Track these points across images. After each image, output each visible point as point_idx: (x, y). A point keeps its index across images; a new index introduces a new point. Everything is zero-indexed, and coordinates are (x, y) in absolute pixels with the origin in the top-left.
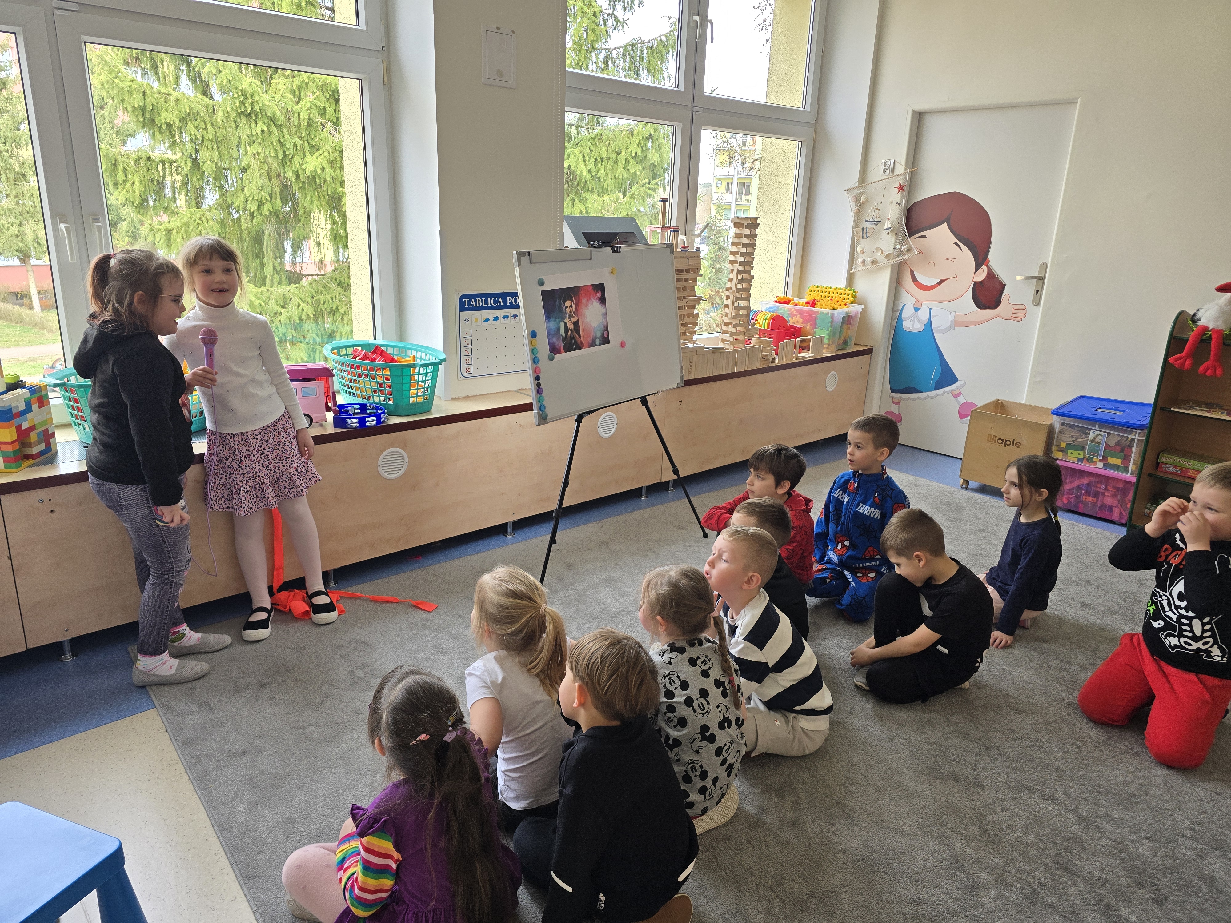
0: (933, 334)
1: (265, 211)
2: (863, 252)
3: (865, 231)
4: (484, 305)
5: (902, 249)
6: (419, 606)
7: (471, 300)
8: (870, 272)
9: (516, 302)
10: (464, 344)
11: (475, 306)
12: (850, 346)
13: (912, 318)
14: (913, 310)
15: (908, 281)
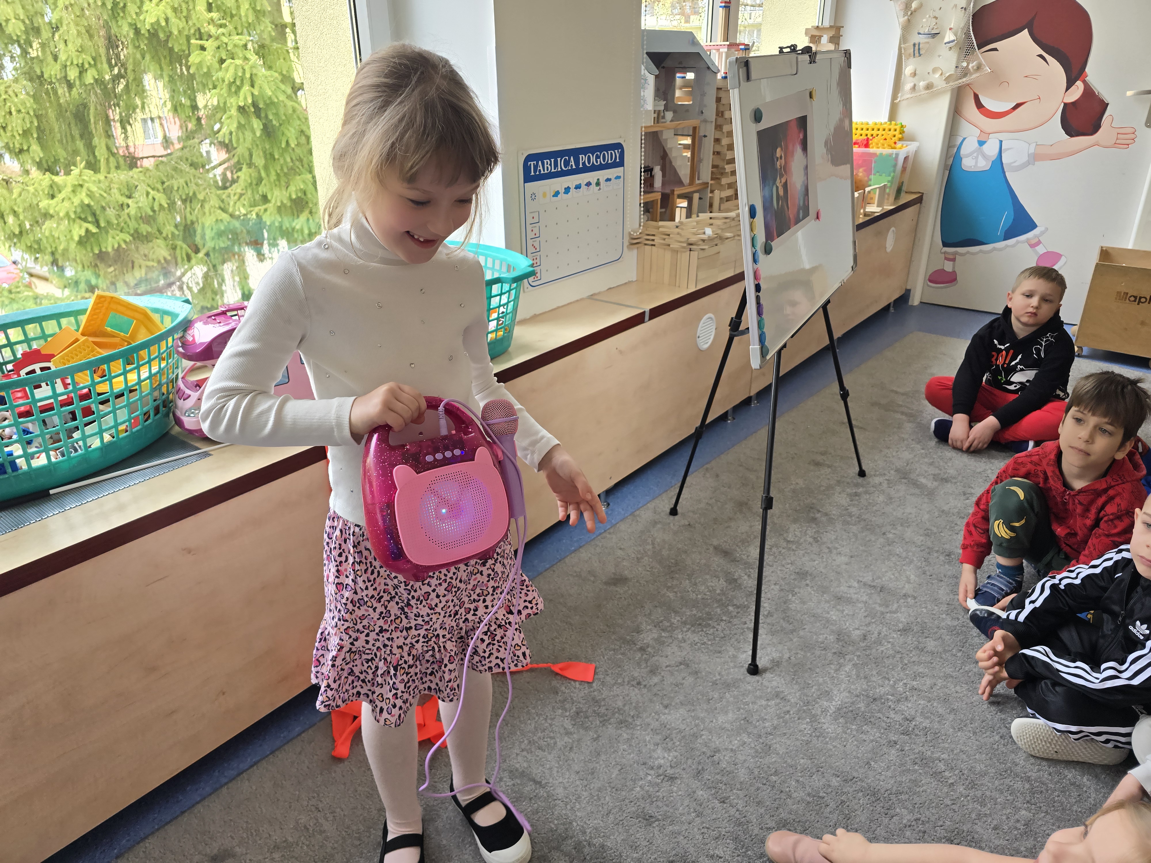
0: (1004, 172)
1: (89, 79)
2: (914, 74)
3: (917, 47)
4: (553, 170)
5: (971, 66)
6: (566, 673)
7: (537, 163)
8: (921, 100)
9: (589, 162)
10: (530, 235)
11: (542, 172)
12: (903, 194)
13: (975, 155)
14: (976, 145)
15: (970, 108)
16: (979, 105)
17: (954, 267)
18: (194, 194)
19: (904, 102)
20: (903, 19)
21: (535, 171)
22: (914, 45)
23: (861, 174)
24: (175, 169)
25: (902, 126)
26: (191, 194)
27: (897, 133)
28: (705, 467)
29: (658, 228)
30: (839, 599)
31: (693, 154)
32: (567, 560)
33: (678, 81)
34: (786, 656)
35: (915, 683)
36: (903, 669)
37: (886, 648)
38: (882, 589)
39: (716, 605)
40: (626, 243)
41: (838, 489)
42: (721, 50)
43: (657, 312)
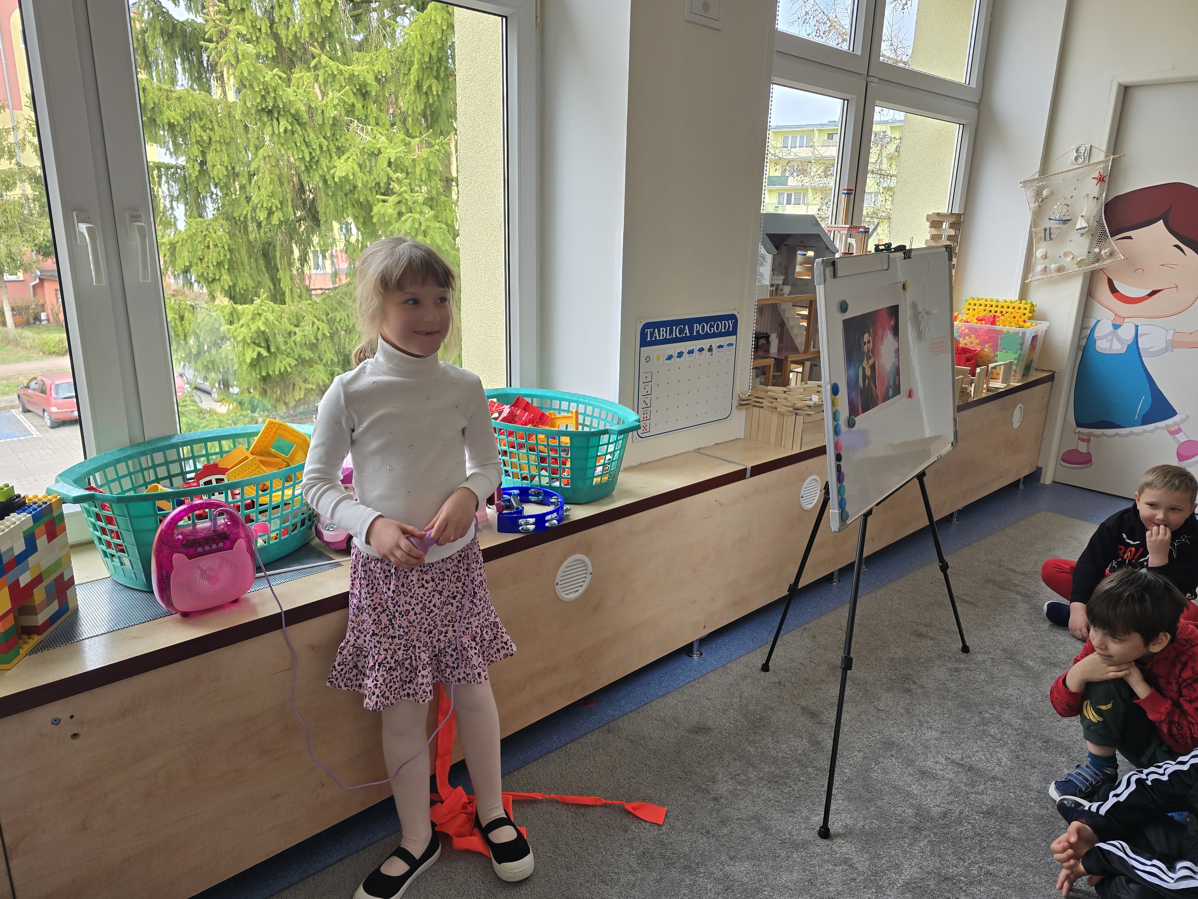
0: (1140, 357)
1: (275, 220)
2: (1045, 257)
3: (1048, 232)
4: (668, 337)
5: (1102, 253)
6: (638, 813)
7: (654, 330)
8: (1052, 282)
9: (703, 331)
10: (643, 392)
11: (658, 338)
12: (1032, 371)
13: (1110, 337)
14: (1111, 328)
15: (1103, 292)
16: (1113, 290)
17: (1088, 448)
18: (354, 326)
19: (1035, 282)
20: (1034, 205)
21: (651, 337)
22: (1045, 230)
23: (987, 350)
24: (340, 303)
25: (1032, 305)
26: (351, 326)
27: (1026, 312)
28: (803, 627)
29: (767, 391)
30: (923, 773)
31: (809, 324)
32: (653, 704)
33: (799, 258)
34: (860, 824)
35: (991, 868)
36: (981, 852)
37: (965, 828)
38: (970, 768)
39: (795, 765)
40: (735, 404)
41: (938, 662)
42: (841, 232)
43: (758, 470)
